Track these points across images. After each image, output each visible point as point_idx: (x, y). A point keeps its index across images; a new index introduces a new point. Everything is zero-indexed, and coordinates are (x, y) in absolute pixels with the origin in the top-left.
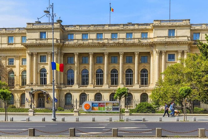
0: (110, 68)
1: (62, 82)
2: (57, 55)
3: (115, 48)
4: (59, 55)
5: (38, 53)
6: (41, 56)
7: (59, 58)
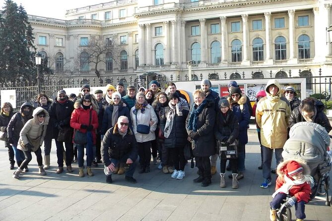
0: (251, 37)
1: (184, 61)
2: (176, 23)
3: (257, 8)
4: (179, 24)
5: (152, 24)
6: (156, 28)
7: (179, 27)
